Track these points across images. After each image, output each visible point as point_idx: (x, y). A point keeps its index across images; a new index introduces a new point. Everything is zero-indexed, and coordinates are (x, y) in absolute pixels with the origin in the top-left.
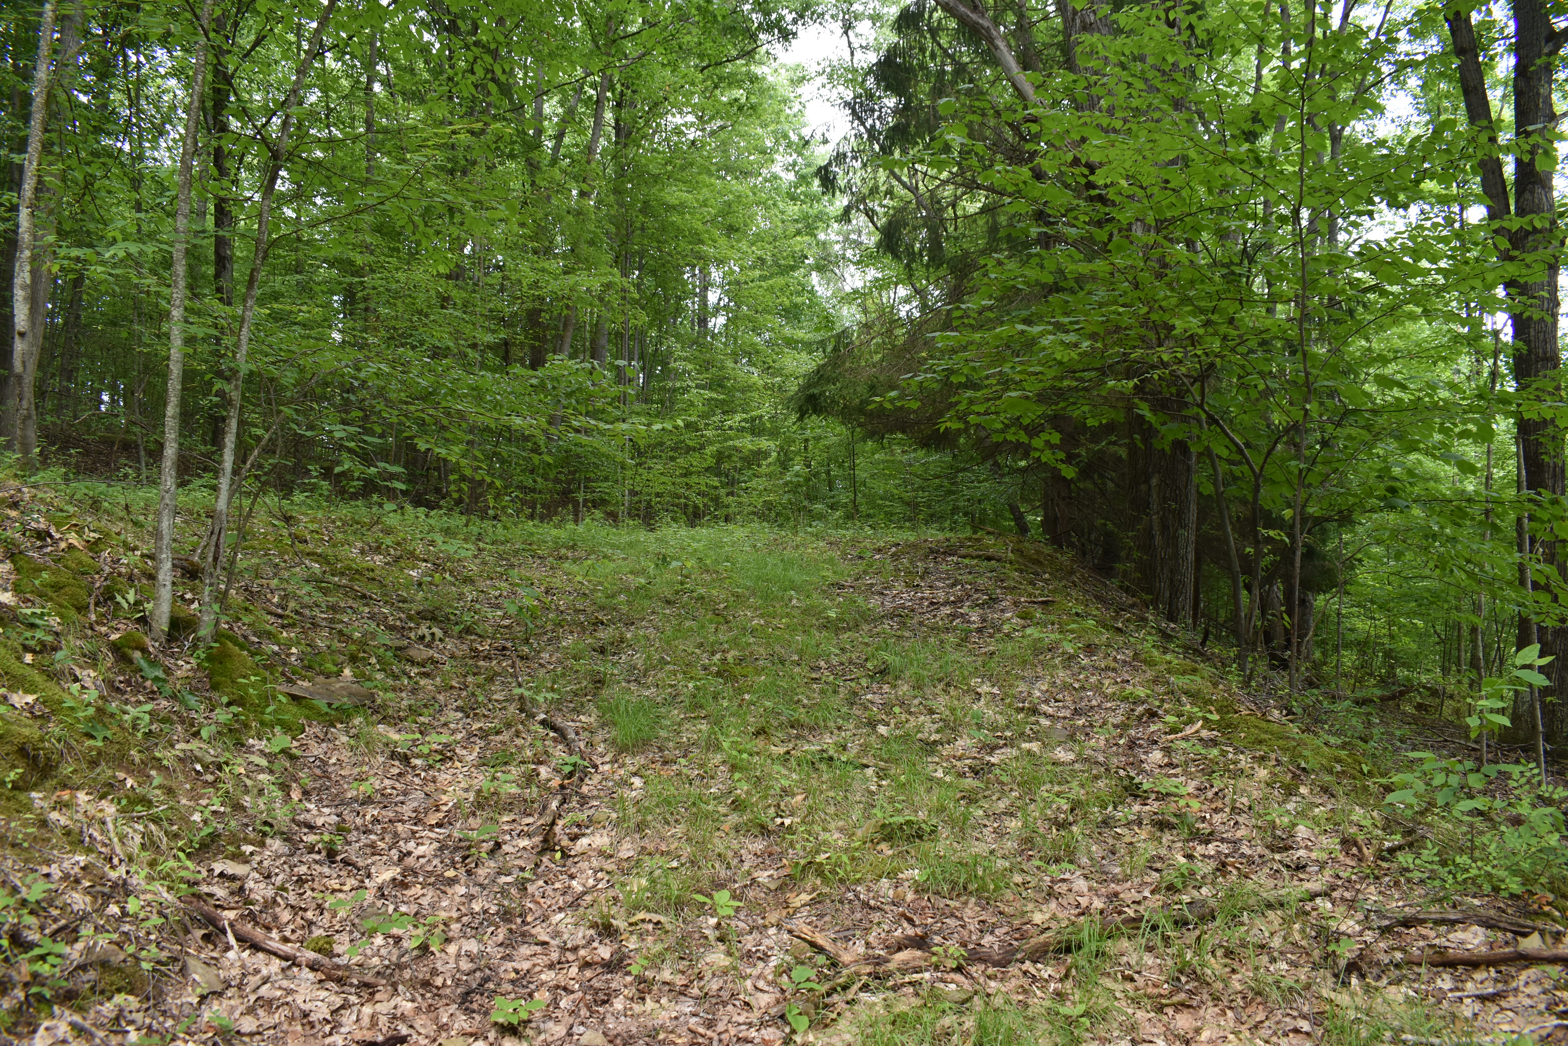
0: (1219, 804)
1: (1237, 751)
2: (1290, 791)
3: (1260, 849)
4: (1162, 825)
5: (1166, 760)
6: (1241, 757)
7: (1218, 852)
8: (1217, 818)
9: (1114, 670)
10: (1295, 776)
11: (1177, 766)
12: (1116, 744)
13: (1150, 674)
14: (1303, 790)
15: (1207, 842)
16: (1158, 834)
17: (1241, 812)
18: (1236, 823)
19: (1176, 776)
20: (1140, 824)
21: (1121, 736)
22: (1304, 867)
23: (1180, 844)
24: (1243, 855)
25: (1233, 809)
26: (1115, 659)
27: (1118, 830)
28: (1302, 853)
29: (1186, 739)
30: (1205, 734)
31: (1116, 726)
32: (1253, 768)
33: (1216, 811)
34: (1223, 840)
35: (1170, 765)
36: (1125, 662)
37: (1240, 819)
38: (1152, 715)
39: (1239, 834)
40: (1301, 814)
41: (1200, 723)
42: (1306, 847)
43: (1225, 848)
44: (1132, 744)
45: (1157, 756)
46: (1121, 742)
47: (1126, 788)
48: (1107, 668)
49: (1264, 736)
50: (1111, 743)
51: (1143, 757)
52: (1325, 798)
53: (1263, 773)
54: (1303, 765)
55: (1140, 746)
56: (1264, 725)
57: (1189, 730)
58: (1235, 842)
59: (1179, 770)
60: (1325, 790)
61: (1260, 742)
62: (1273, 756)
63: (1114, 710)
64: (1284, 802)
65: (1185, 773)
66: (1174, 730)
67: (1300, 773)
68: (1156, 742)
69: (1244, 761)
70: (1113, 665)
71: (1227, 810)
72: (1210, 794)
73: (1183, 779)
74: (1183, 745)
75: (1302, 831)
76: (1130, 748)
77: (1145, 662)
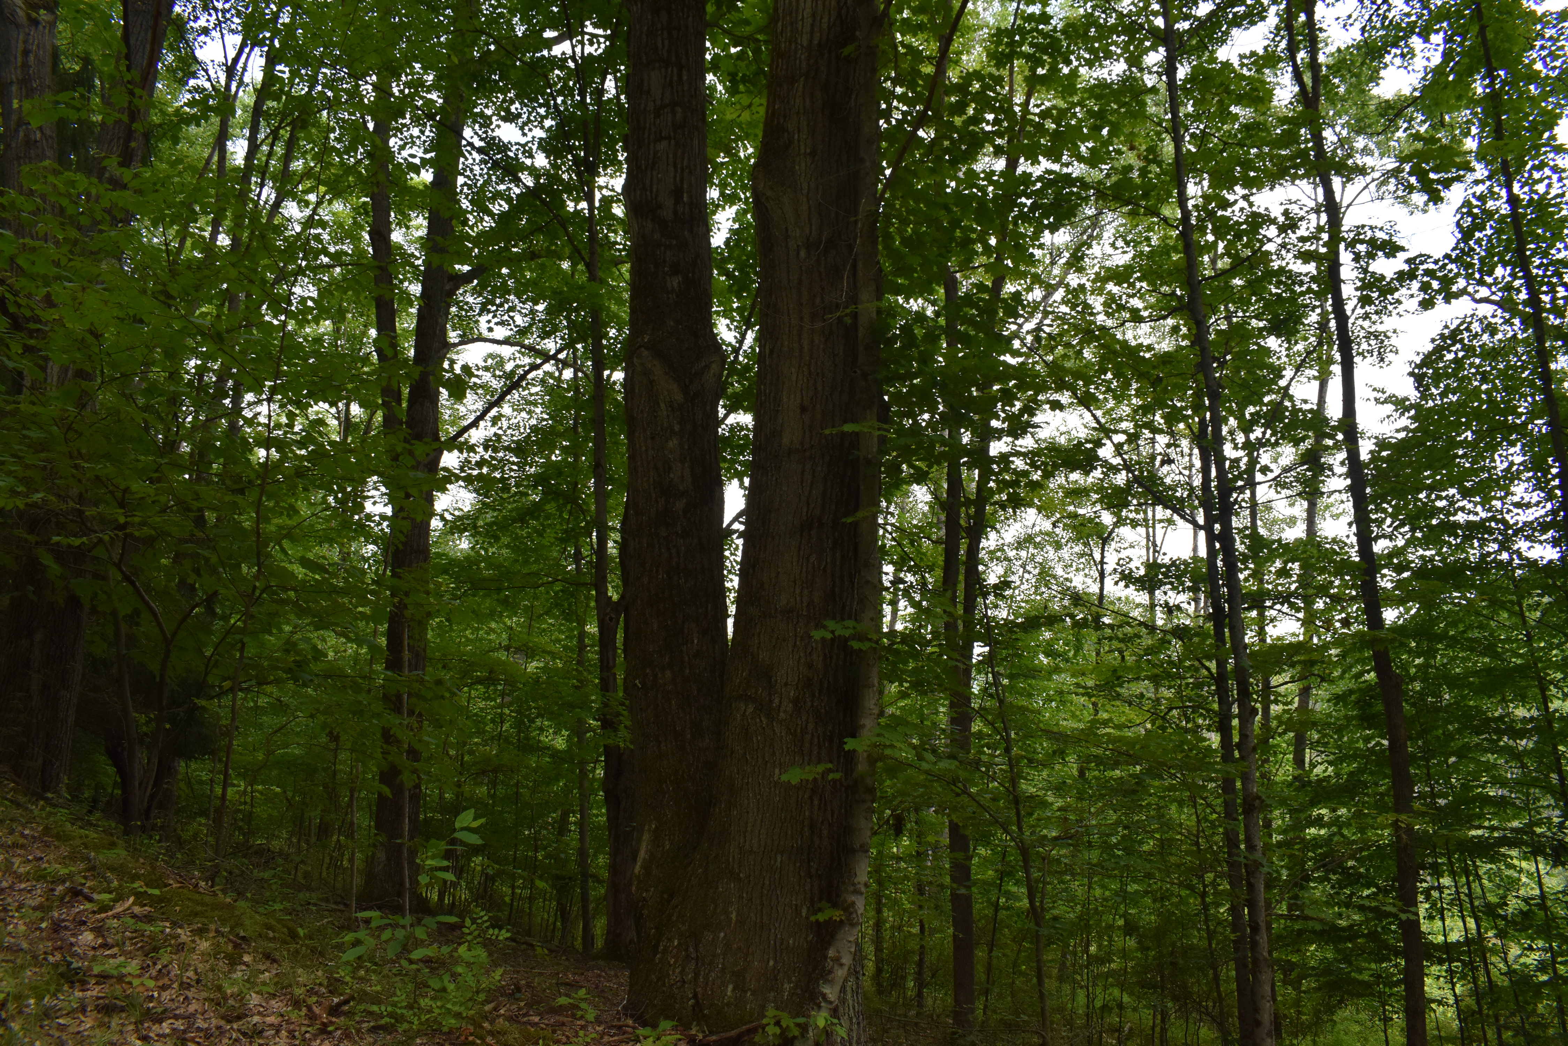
0: (166, 981)
1: (174, 925)
2: (234, 961)
3: (214, 1022)
4: (107, 1009)
5: (100, 941)
6: (179, 931)
7: (174, 1030)
8: (166, 995)
9: (22, 846)
10: (236, 946)
11: (112, 947)
12: (40, 929)
13: (64, 851)
14: (247, 958)
15: (160, 1021)
16: (106, 1020)
17: (189, 986)
18: (186, 998)
19: (114, 956)
20: (83, 1010)
21: (42, 920)
22: (261, 1032)
23: (132, 1027)
24: (199, 1029)
25: (181, 984)
26: (23, 835)
27: (61, 1021)
28: (256, 1019)
29: (117, 916)
30: (137, 910)
31: (35, 909)
32: (193, 941)
33: (164, 988)
34: (176, 1017)
35: (105, 946)
36: (33, 837)
37: (190, 995)
38: (76, 893)
39: (192, 1008)
40: (250, 982)
41: (132, 899)
42: (259, 1013)
43: (180, 1025)
44: (57, 927)
45: (88, 937)
46: (44, 925)
47: (62, 975)
48: (15, 845)
49: (199, 908)
50: (33, 926)
51: (73, 940)
52: (268, 963)
53: (204, 945)
54: (242, 934)
55: (66, 928)
56: (197, 897)
57: (119, 908)
58: (190, 1018)
59: (115, 950)
60: (268, 956)
61: (196, 914)
62: (213, 927)
63: (29, 891)
64: (230, 972)
65: (123, 953)
66: (104, 908)
67: (241, 943)
68: (84, 923)
69: (184, 934)
70: (22, 841)
71: (175, 986)
72: (154, 973)
73: (122, 959)
74: (115, 923)
75: (254, 999)
76: (55, 931)
77: (58, 837)
